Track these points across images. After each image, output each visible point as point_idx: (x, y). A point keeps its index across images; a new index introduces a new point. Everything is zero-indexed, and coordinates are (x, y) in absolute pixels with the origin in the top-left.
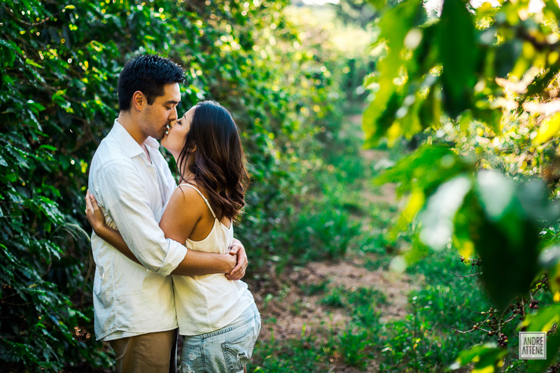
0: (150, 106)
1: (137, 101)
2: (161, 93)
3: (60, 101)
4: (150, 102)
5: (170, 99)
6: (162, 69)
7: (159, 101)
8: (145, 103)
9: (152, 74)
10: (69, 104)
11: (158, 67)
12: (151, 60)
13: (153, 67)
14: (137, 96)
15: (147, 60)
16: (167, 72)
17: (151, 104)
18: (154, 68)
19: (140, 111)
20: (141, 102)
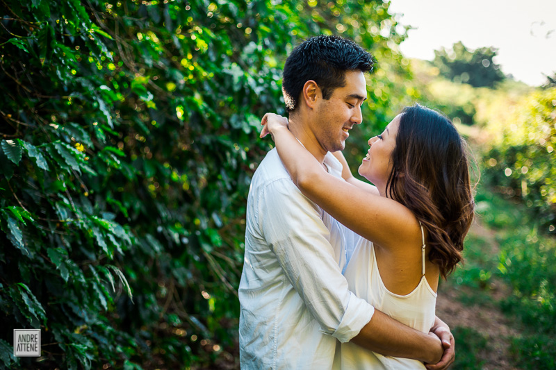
0: (326, 102)
1: (308, 94)
2: (341, 84)
3: (140, 90)
4: (326, 96)
5: (354, 93)
6: (342, 49)
7: (338, 93)
8: (319, 97)
9: (329, 57)
10: (151, 97)
11: (338, 47)
12: (327, 40)
13: (330, 48)
14: (310, 87)
15: (322, 40)
16: (349, 53)
17: (328, 99)
18: (332, 48)
19: (312, 109)
20: (313, 96)
